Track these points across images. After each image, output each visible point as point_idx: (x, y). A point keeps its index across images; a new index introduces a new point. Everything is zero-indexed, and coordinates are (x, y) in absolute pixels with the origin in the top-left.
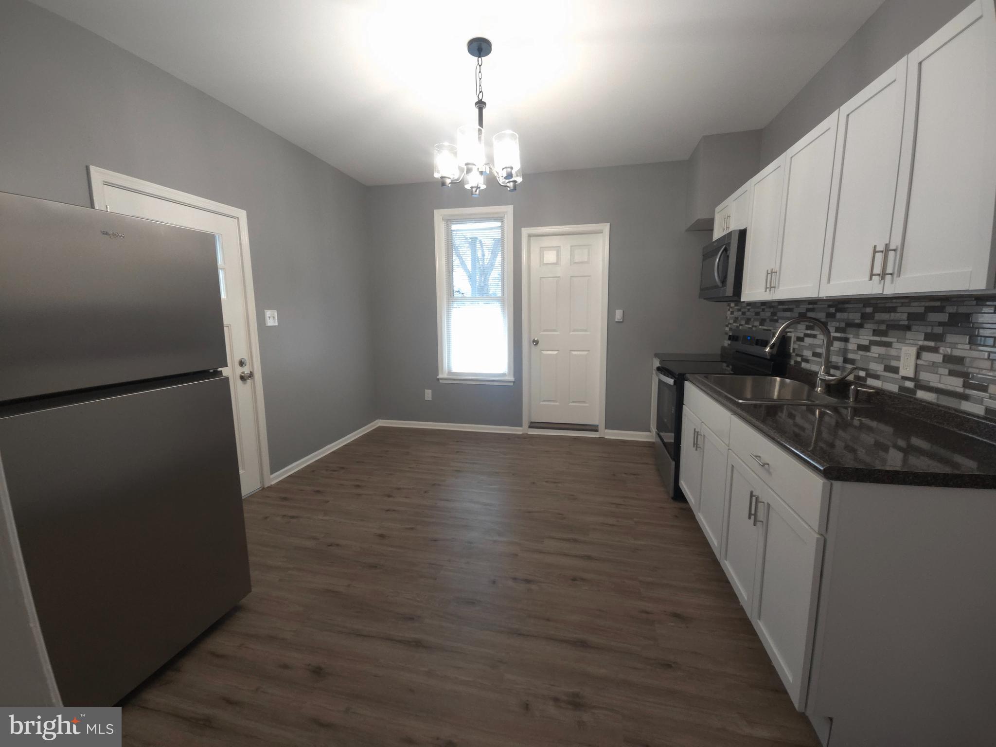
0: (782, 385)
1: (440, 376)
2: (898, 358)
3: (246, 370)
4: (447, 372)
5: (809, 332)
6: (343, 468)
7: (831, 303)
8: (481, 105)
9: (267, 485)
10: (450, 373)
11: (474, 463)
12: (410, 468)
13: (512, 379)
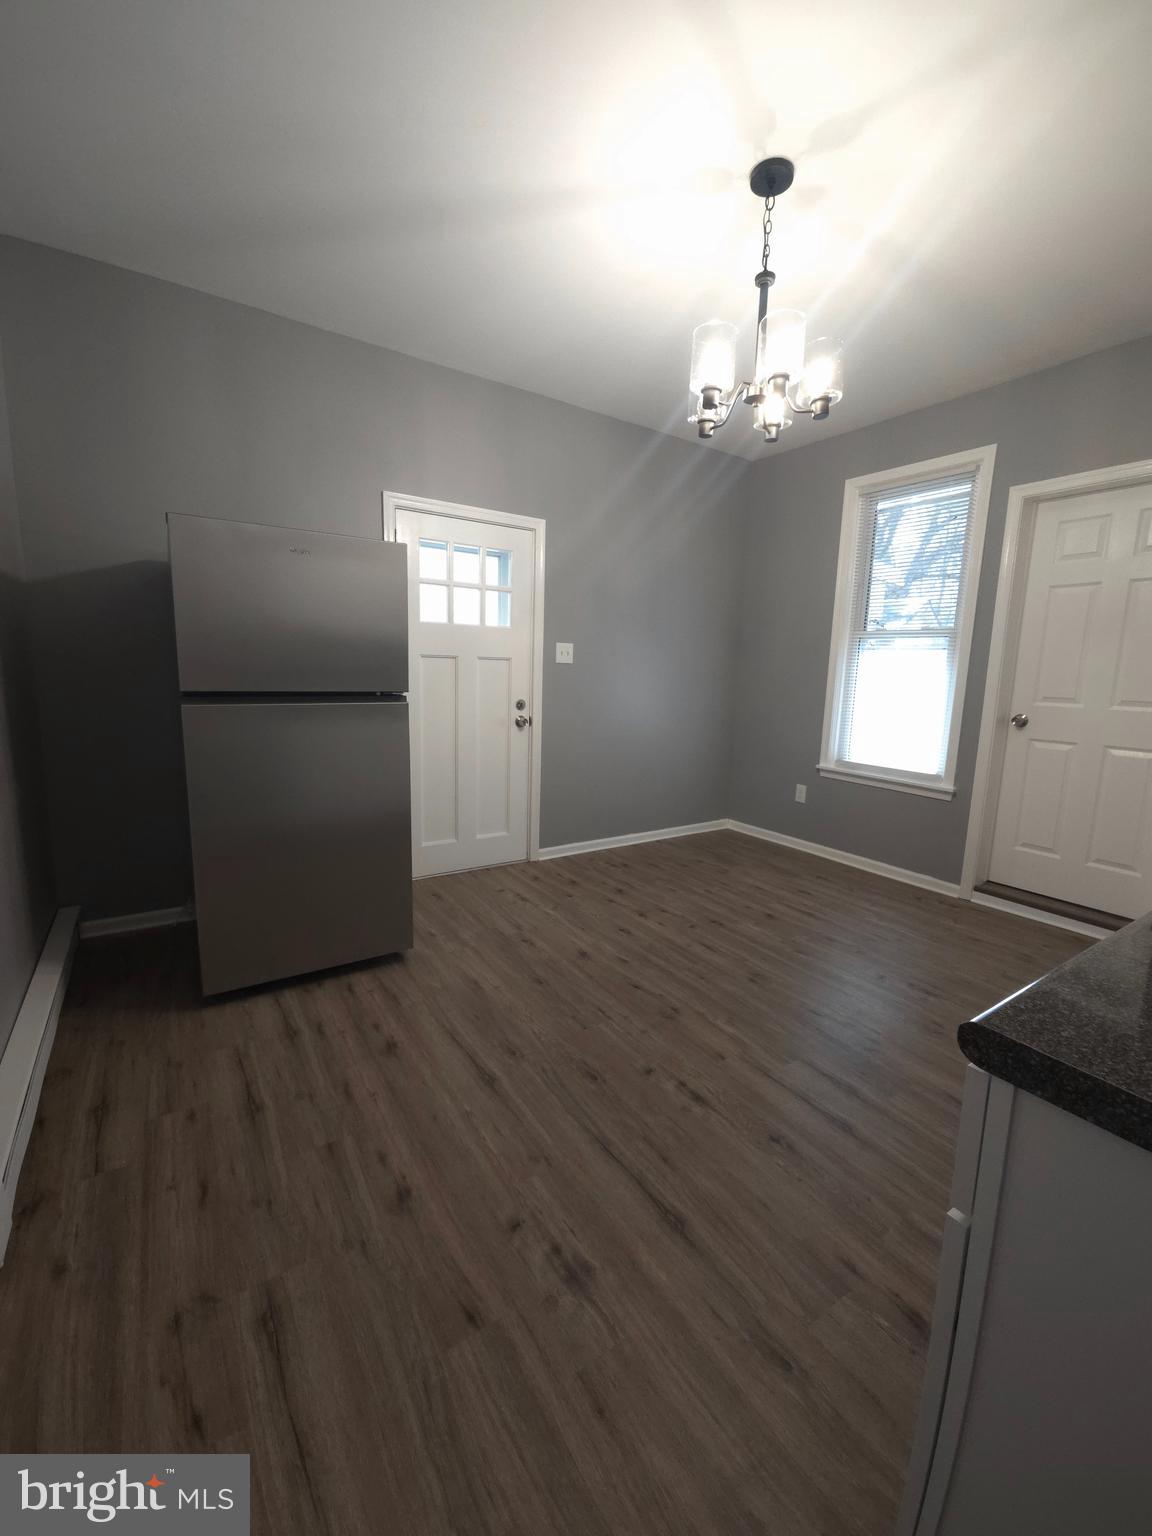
1: (822, 765)
3: (525, 713)
4: (835, 758)
6: (625, 865)
8: (764, 279)
9: (533, 858)
10: (840, 762)
11: (811, 915)
12: (707, 891)
13: (950, 787)
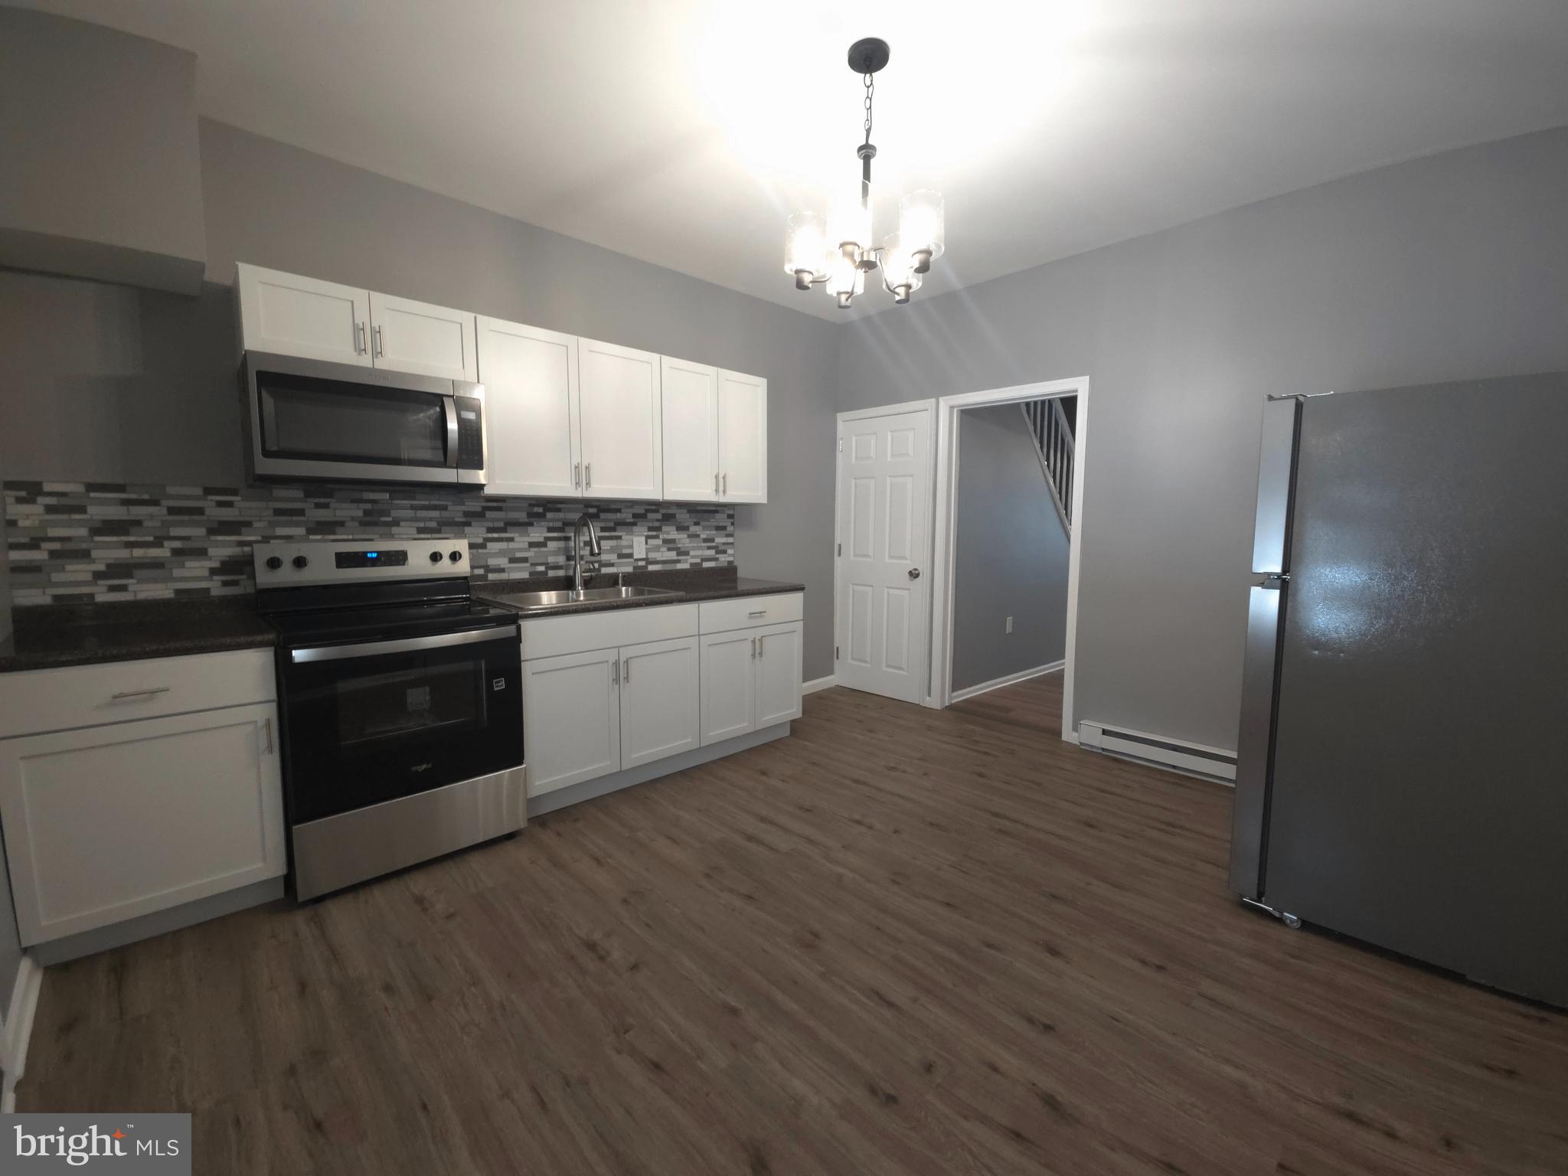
0: (627, 591)
2: (631, 547)
5: (490, 535)
7: (534, 502)
8: (867, 152)
